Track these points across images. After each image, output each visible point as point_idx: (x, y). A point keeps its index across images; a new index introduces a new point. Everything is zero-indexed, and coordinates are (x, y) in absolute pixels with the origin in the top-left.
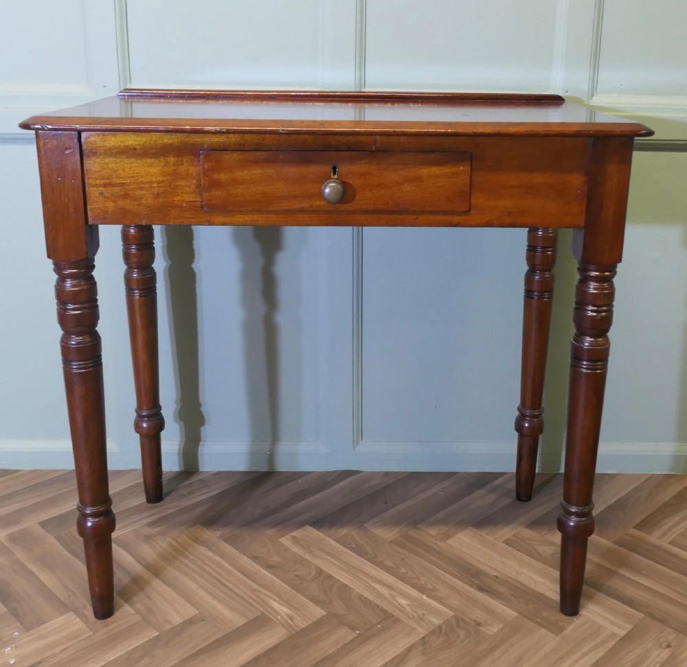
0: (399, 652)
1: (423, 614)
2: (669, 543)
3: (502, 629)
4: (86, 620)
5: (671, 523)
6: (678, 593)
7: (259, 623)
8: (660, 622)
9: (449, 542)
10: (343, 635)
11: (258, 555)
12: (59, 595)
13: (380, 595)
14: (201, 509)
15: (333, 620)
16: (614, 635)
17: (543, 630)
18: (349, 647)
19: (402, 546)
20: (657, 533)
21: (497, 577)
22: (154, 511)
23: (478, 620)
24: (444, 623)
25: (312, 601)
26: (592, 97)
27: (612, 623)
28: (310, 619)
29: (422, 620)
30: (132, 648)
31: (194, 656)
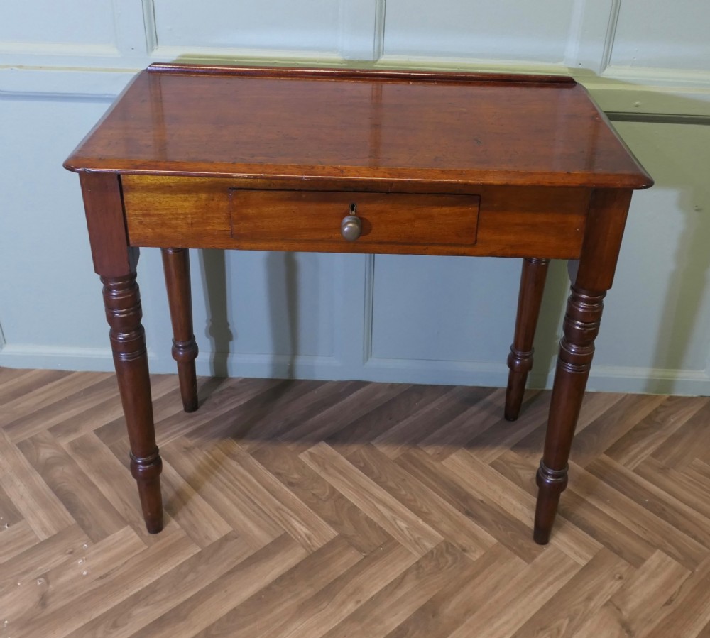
0: (398, 575)
1: (419, 538)
2: (634, 471)
3: (483, 556)
4: (141, 535)
5: (637, 450)
6: (635, 524)
7: (283, 542)
8: (617, 553)
9: (443, 463)
10: (352, 557)
11: (281, 471)
12: (117, 508)
13: (383, 517)
14: (231, 420)
15: (344, 541)
16: (577, 564)
17: (517, 558)
18: (357, 569)
19: (403, 466)
20: (624, 460)
21: (482, 501)
22: (191, 421)
23: (464, 546)
24: (435, 548)
25: (326, 521)
26: (604, 69)
27: (575, 552)
28: (325, 540)
29: (418, 544)
30: (180, 563)
31: (230, 573)
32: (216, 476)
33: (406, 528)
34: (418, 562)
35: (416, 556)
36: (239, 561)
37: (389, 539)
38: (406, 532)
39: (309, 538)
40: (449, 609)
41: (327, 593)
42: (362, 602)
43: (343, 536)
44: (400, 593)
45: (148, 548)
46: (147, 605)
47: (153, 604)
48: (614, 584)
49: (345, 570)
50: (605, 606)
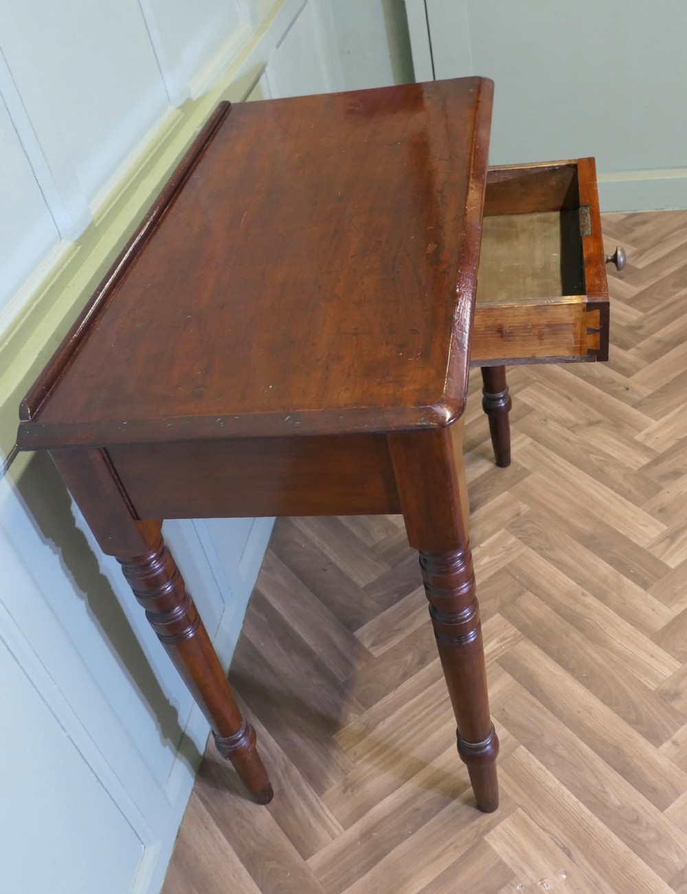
0: (549, 564)
1: (504, 548)
3: (524, 502)
7: (509, 663)
10: (528, 601)
11: (400, 673)
15: (507, 608)
17: (526, 480)
23: (512, 514)
28: (506, 625)
29: (511, 548)
30: (541, 765)
31: (553, 709)
32: (402, 744)
33: (490, 557)
34: (534, 549)
35: (526, 550)
36: (539, 704)
37: (504, 570)
38: (496, 557)
39: (504, 639)
40: (587, 528)
41: (576, 621)
42: (584, 591)
43: (502, 609)
44: (571, 562)
45: (521, 807)
46: (605, 792)
47: (602, 785)
48: (552, 425)
49: (546, 606)
50: (574, 432)
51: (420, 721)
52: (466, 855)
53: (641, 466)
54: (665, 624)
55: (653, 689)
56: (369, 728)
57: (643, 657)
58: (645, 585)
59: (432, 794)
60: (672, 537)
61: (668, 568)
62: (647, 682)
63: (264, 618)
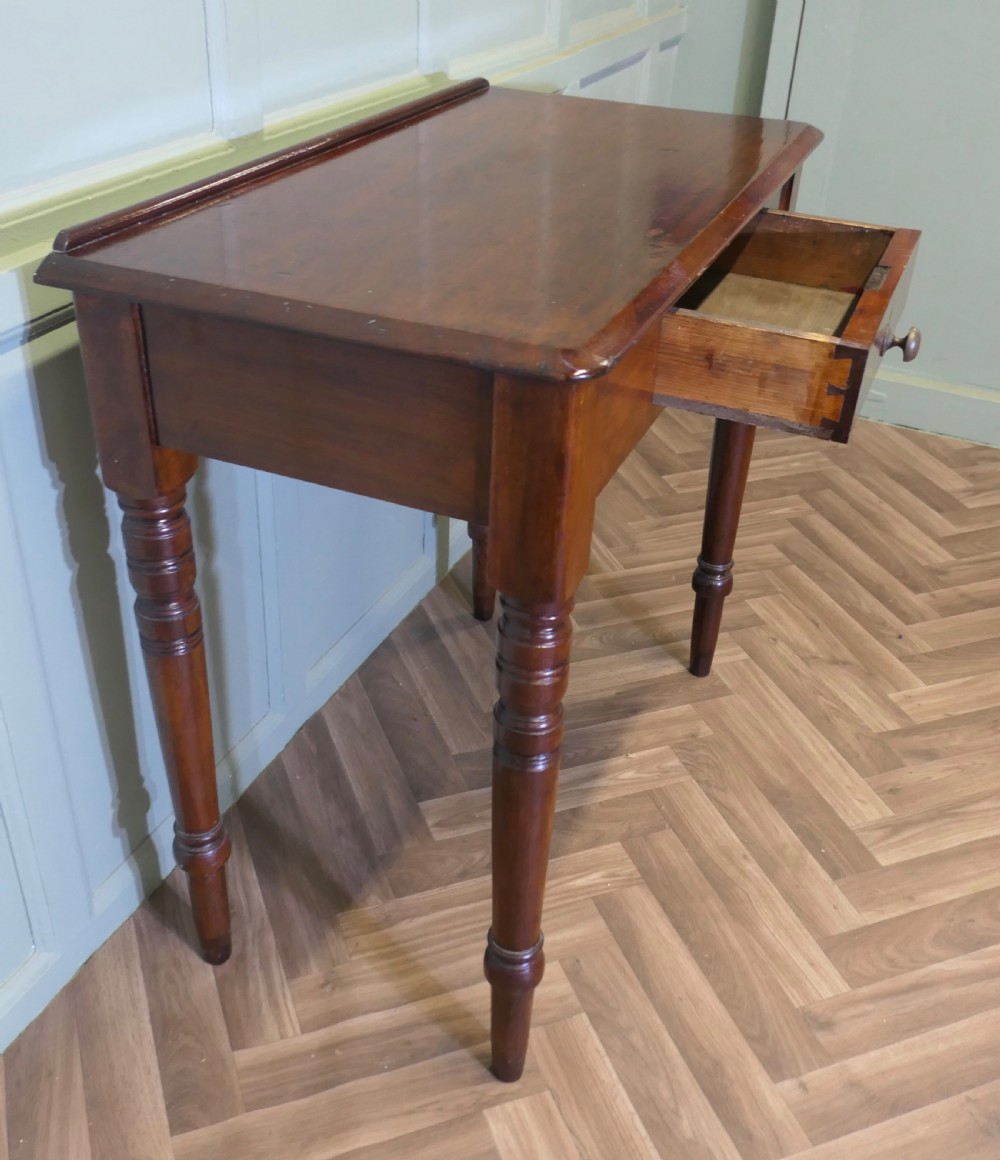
1: (658, 768)
2: (625, 568)
3: (707, 723)
4: (515, 1096)
7: (609, 907)
10: (666, 841)
12: (431, 1123)
15: (634, 840)
17: (722, 700)
18: (690, 842)
20: (605, 567)
23: (687, 733)
24: (681, 759)
25: (589, 848)
28: (623, 859)
29: (669, 772)
30: (600, 1047)
31: (646, 984)
32: (424, 956)
33: (637, 772)
34: (698, 782)
35: (687, 779)
36: (628, 969)
37: (650, 795)
38: (644, 775)
39: (613, 875)
40: (782, 780)
41: (723, 887)
42: (748, 853)
43: (625, 840)
44: (743, 813)
45: (551, 1090)
46: (676, 1113)
47: (676, 1104)
48: (782, 648)
49: (687, 854)
50: (807, 664)
51: (459, 935)
52: (449, 1124)
53: (884, 730)
54: (845, 931)
55: (797, 1006)
56: (388, 921)
57: (800, 961)
58: (835, 874)
59: (437, 1031)
60: (895, 828)
61: (876, 863)
62: (792, 994)
63: (313, 748)
